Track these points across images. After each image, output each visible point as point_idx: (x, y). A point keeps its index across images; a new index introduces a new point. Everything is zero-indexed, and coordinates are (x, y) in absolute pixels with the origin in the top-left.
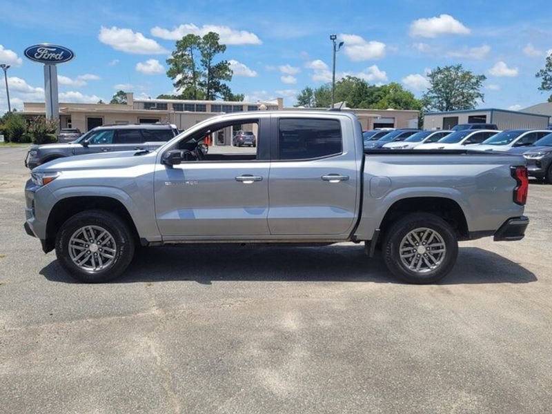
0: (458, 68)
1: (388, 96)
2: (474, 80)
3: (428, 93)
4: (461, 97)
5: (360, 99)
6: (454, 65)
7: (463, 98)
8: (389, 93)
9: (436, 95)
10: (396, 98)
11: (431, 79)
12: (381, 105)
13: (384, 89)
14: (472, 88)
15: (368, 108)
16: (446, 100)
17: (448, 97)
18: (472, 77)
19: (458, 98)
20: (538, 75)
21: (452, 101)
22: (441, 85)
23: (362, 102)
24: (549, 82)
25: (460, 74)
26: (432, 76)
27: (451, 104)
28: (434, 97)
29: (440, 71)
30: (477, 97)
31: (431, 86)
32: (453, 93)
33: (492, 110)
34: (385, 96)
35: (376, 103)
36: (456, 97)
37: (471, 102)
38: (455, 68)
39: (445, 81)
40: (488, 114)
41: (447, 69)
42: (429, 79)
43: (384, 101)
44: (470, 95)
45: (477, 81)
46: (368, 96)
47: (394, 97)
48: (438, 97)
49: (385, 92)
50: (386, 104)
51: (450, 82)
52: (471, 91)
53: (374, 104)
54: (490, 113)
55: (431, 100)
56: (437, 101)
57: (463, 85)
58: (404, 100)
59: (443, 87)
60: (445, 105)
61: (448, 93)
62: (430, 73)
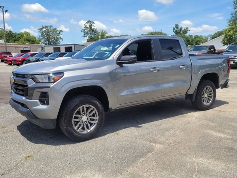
0: (51, 26)
1: (23, 37)
2: (58, 32)
3: (39, 37)
4: (54, 39)
5: (9, 38)
6: (49, 25)
7: (55, 40)
8: (24, 36)
9: (43, 38)
10: (28, 38)
11: (40, 31)
12: (21, 42)
13: (21, 34)
14: (58, 35)
15: (15, 43)
16: (48, 40)
17: (48, 39)
18: (57, 31)
19: (53, 40)
20: (82, 31)
21: (50, 41)
22: (45, 34)
23: (11, 40)
24: (86, 34)
25: (52, 29)
26: (41, 29)
27: (50, 42)
28: (42, 39)
29: (43, 28)
30: (60, 39)
31: (40, 34)
32: (50, 37)
33: (74, 44)
34: (22, 37)
35: (18, 41)
36: (52, 39)
37: (58, 41)
38: (50, 27)
39: (46, 32)
40: (73, 46)
41: (47, 27)
42: (39, 30)
43: (22, 40)
44: (57, 38)
45: (60, 33)
46: (13, 37)
47: (27, 38)
48: (44, 39)
49: (22, 35)
50: (23, 41)
51: (48, 32)
52: (58, 37)
53: (17, 41)
54: (74, 45)
55: (41, 40)
56: (44, 41)
57: (54, 34)
58: (32, 40)
59: (46, 34)
60: (47, 42)
61: (48, 37)
62: (39, 28)
